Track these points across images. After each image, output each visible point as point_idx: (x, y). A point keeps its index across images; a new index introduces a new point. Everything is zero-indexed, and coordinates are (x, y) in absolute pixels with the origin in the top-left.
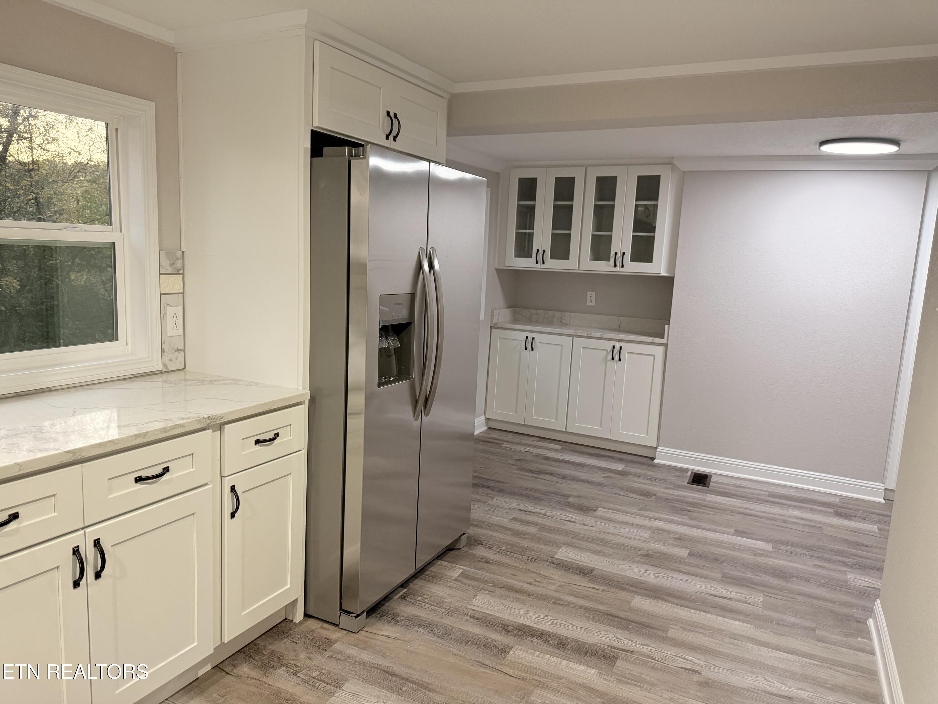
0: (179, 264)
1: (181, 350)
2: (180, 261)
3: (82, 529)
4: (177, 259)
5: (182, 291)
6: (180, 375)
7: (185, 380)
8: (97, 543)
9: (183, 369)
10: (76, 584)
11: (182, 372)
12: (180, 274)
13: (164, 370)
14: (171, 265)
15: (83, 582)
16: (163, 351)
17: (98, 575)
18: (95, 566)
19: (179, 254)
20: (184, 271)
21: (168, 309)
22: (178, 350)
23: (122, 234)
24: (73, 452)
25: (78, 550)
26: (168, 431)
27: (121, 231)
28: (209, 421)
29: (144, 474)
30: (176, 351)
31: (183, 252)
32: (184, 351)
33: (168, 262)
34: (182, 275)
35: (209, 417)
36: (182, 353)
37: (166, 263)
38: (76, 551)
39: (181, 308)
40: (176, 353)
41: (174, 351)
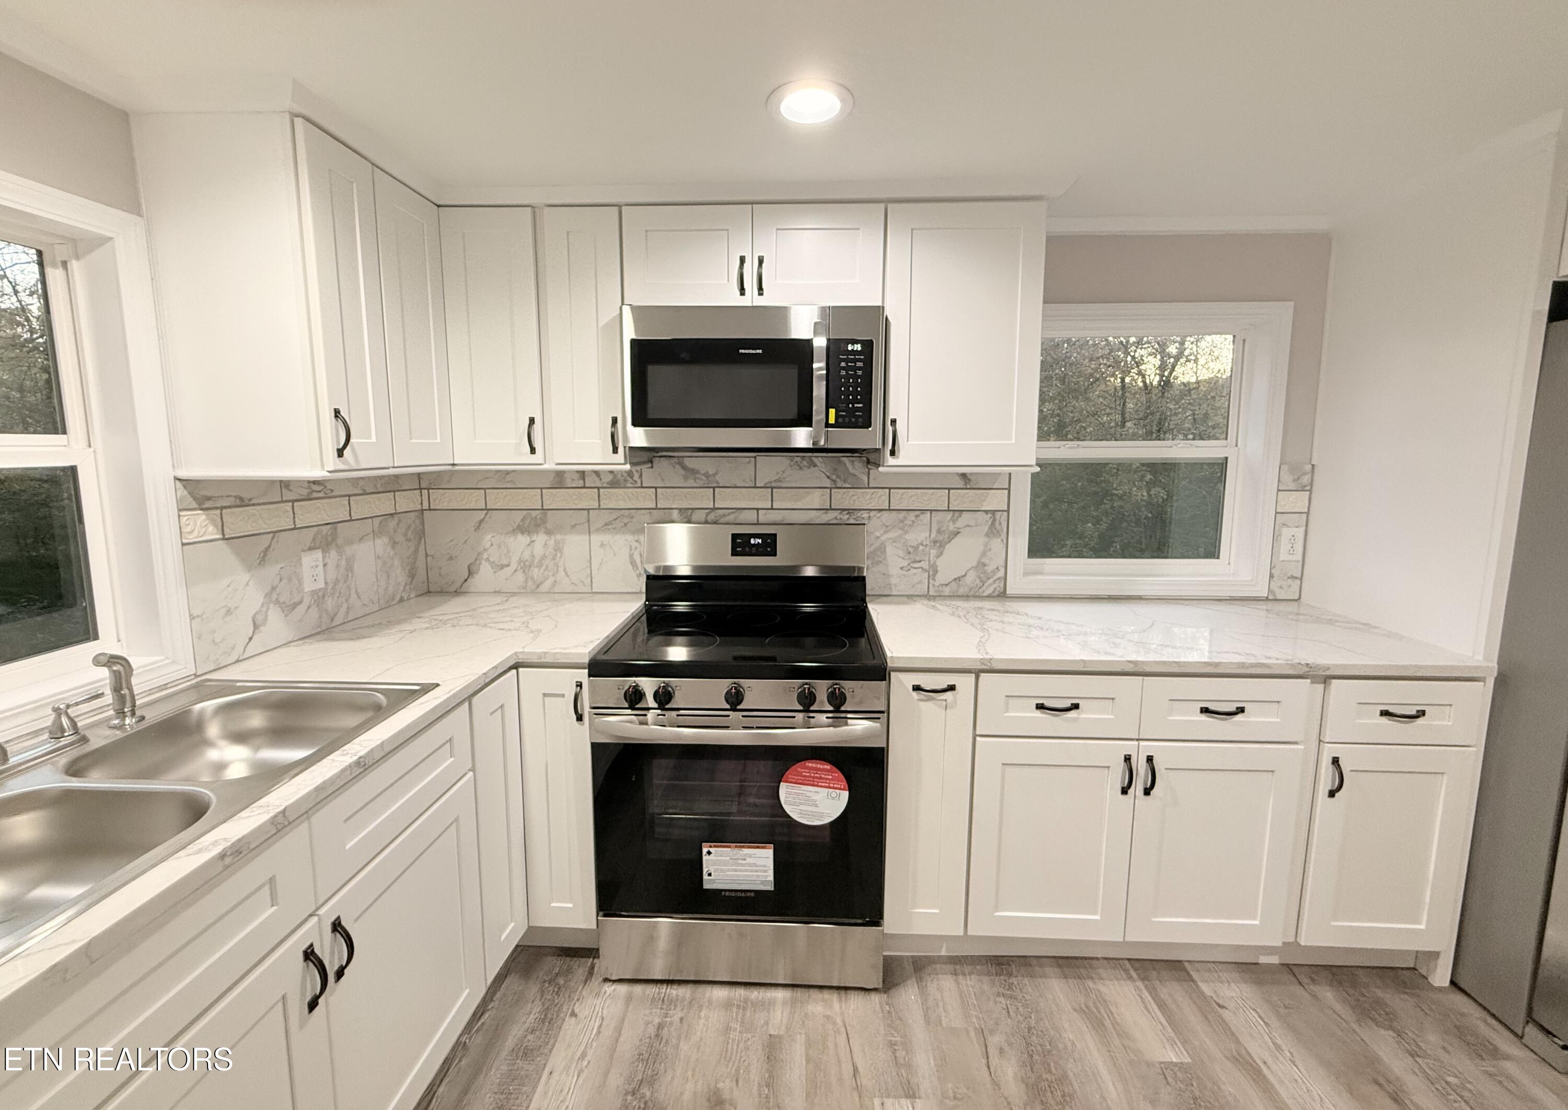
0: (1306, 480)
1: (1296, 578)
2: (1309, 476)
3: (1138, 740)
4: (1304, 474)
5: (1306, 511)
6: (1292, 607)
7: (1298, 614)
8: (1150, 759)
9: (1296, 600)
10: (1124, 791)
11: (1295, 603)
12: (1308, 491)
13: (1270, 597)
14: (1295, 480)
15: (1131, 791)
16: (1271, 576)
17: (1147, 792)
18: (1145, 783)
19: (1308, 468)
20: (1311, 488)
21: (1285, 531)
22: (1293, 577)
23: (1237, 448)
24: (1135, 663)
25: (1130, 759)
26: (1248, 668)
27: (1237, 446)
28: (1307, 669)
29: (1212, 707)
30: (1289, 578)
31: (1313, 466)
32: (1301, 579)
33: (1291, 478)
34: (1308, 493)
35: (1307, 665)
36: (1298, 582)
37: (1287, 479)
38: (1128, 759)
39: (1302, 530)
40: (1290, 581)
41: (1286, 577)
